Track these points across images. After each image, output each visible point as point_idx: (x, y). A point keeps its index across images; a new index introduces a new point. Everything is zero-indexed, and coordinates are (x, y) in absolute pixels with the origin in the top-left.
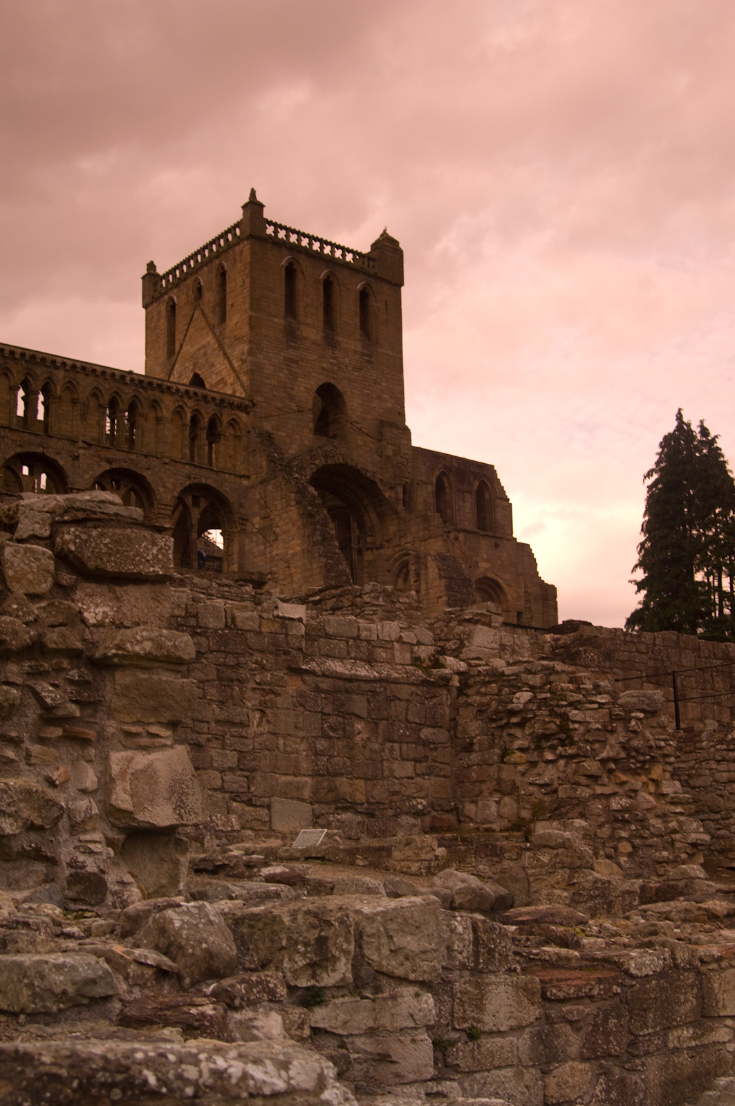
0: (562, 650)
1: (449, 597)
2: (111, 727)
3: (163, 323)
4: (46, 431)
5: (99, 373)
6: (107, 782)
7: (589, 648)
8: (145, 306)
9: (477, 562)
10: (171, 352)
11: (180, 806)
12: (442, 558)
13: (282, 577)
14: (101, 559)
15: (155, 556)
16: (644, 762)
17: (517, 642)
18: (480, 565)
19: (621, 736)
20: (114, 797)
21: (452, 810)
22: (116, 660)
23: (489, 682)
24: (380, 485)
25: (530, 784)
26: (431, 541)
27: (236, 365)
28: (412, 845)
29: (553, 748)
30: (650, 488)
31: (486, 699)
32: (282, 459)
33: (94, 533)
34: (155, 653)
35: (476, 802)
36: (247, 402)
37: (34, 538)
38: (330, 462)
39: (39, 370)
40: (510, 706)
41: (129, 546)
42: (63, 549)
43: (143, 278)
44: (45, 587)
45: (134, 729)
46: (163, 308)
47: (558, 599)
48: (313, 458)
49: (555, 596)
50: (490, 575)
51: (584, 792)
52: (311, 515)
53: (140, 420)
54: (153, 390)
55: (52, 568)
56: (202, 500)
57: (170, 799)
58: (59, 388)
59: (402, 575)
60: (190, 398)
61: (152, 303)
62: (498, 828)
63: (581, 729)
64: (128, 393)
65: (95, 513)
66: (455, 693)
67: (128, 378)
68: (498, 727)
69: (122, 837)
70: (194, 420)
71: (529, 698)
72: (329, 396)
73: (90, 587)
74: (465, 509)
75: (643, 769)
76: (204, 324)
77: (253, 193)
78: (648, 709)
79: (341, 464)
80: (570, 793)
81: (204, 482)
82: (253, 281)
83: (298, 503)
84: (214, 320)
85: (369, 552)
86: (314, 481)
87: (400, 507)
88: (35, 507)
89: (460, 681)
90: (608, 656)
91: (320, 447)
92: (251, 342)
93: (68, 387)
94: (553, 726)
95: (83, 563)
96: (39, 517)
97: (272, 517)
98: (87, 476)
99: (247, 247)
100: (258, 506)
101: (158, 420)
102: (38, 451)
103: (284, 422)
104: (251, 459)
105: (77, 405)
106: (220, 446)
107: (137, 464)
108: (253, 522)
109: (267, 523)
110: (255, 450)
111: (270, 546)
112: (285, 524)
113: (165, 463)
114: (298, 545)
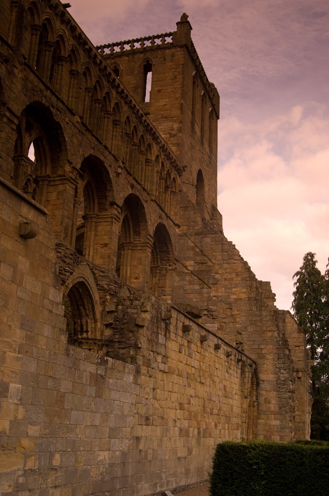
36: (182, 168)
72: (201, 179)
77: (185, 15)
81: (164, 223)
82: (184, 79)
97: (210, 264)
99: (180, 53)
100: (192, 252)
101: (147, 161)
102: (101, 159)
103: (189, 190)
104: (182, 213)
105: (118, 127)
106: (167, 196)
107: (142, 195)
108: (184, 264)
109: (203, 268)
110: (188, 207)
111: (208, 287)
112: (226, 273)
113: (152, 200)
114: (243, 292)
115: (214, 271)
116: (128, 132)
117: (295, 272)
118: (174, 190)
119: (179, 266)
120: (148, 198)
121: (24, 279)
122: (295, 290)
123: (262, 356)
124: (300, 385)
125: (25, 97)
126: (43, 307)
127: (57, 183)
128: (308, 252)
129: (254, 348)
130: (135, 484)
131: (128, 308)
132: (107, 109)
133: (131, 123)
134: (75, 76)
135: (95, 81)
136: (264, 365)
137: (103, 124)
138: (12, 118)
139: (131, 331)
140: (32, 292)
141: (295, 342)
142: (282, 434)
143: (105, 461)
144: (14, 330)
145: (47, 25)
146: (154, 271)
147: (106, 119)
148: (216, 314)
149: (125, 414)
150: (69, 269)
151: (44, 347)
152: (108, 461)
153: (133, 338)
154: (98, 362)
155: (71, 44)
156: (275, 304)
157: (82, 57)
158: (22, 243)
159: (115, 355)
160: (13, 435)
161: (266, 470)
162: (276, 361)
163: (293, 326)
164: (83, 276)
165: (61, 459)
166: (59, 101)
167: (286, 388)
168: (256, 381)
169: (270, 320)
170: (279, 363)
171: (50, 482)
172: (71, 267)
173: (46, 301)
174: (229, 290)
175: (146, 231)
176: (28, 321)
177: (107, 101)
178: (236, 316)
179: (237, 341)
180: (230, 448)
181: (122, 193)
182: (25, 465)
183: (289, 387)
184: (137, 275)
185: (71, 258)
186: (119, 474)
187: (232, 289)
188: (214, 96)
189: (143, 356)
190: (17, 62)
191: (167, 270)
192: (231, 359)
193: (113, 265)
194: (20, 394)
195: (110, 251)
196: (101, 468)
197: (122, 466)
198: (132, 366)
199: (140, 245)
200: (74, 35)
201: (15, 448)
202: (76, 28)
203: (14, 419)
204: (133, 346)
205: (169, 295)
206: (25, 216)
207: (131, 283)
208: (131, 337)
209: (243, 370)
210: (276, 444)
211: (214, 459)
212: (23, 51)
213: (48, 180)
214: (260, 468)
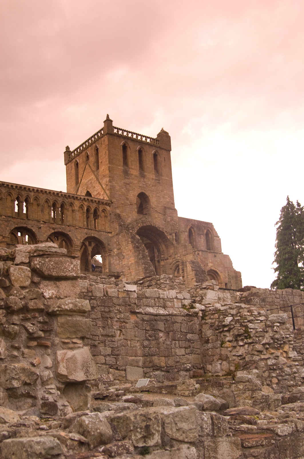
0: (244, 299)
1: (197, 278)
2: (57, 340)
3: (73, 171)
4: (27, 217)
5: (48, 193)
6: (56, 364)
7: (256, 297)
8: (66, 164)
9: (207, 263)
10: (77, 183)
11: (87, 372)
12: (193, 262)
13: (127, 274)
14: (50, 271)
15: (72, 269)
16: (281, 344)
17: (225, 296)
18: (209, 264)
19: (271, 334)
20: (59, 369)
21: (202, 368)
22: (58, 312)
23: (214, 314)
24: (165, 233)
25: (234, 355)
26: (188, 255)
27: (104, 187)
28: (185, 384)
29: (242, 340)
30: (278, 229)
31: (213, 321)
32: (125, 225)
33: (47, 260)
34: (74, 309)
35: (211, 364)
36: (109, 202)
37: (22, 263)
38: (144, 225)
39: (23, 193)
40: (223, 323)
41: (61, 265)
42: (34, 267)
43: (65, 153)
44: (28, 283)
45: (66, 341)
46: (73, 165)
47: (242, 277)
48: (138, 223)
49: (241, 276)
50: (213, 268)
51: (256, 358)
52: (138, 247)
53: (65, 211)
54: (70, 198)
55: (30, 275)
56: (92, 243)
57: (82, 369)
58: (32, 200)
59: (177, 270)
60: (86, 201)
61: (68, 163)
62: (221, 375)
63: (254, 331)
64: (60, 200)
65: (47, 252)
66: (200, 319)
67: (60, 194)
68: (219, 332)
69: (63, 386)
70: (88, 210)
71: (231, 319)
72: (143, 198)
73: (46, 283)
74: (201, 242)
75: (280, 347)
76: (90, 170)
77: (108, 116)
78: (281, 321)
79: (149, 226)
80: (251, 359)
81: (93, 235)
82: (109, 152)
83: (132, 242)
84: (94, 169)
85: (163, 261)
86: (138, 233)
87: (174, 242)
88: (22, 250)
89: (202, 314)
90: (263, 300)
91: (140, 219)
92: (109, 177)
93: (35, 199)
94: (242, 331)
95: (43, 273)
96: (24, 254)
97: (122, 249)
98: (44, 235)
100: (116, 244)
103: (125, 209)
104: (112, 225)
105: (40, 206)
106: (99, 220)
107: (66, 229)
108: (114, 251)
109: (120, 251)
111: (121, 261)
112: (127, 251)
115: (123, 252)
120: (72, 228)
132: (29, 202)
133: (50, 200)
134: (1, 200)
135: (16, 196)
147: (30, 206)
175: (74, 244)
187: (129, 259)
191: (106, 256)
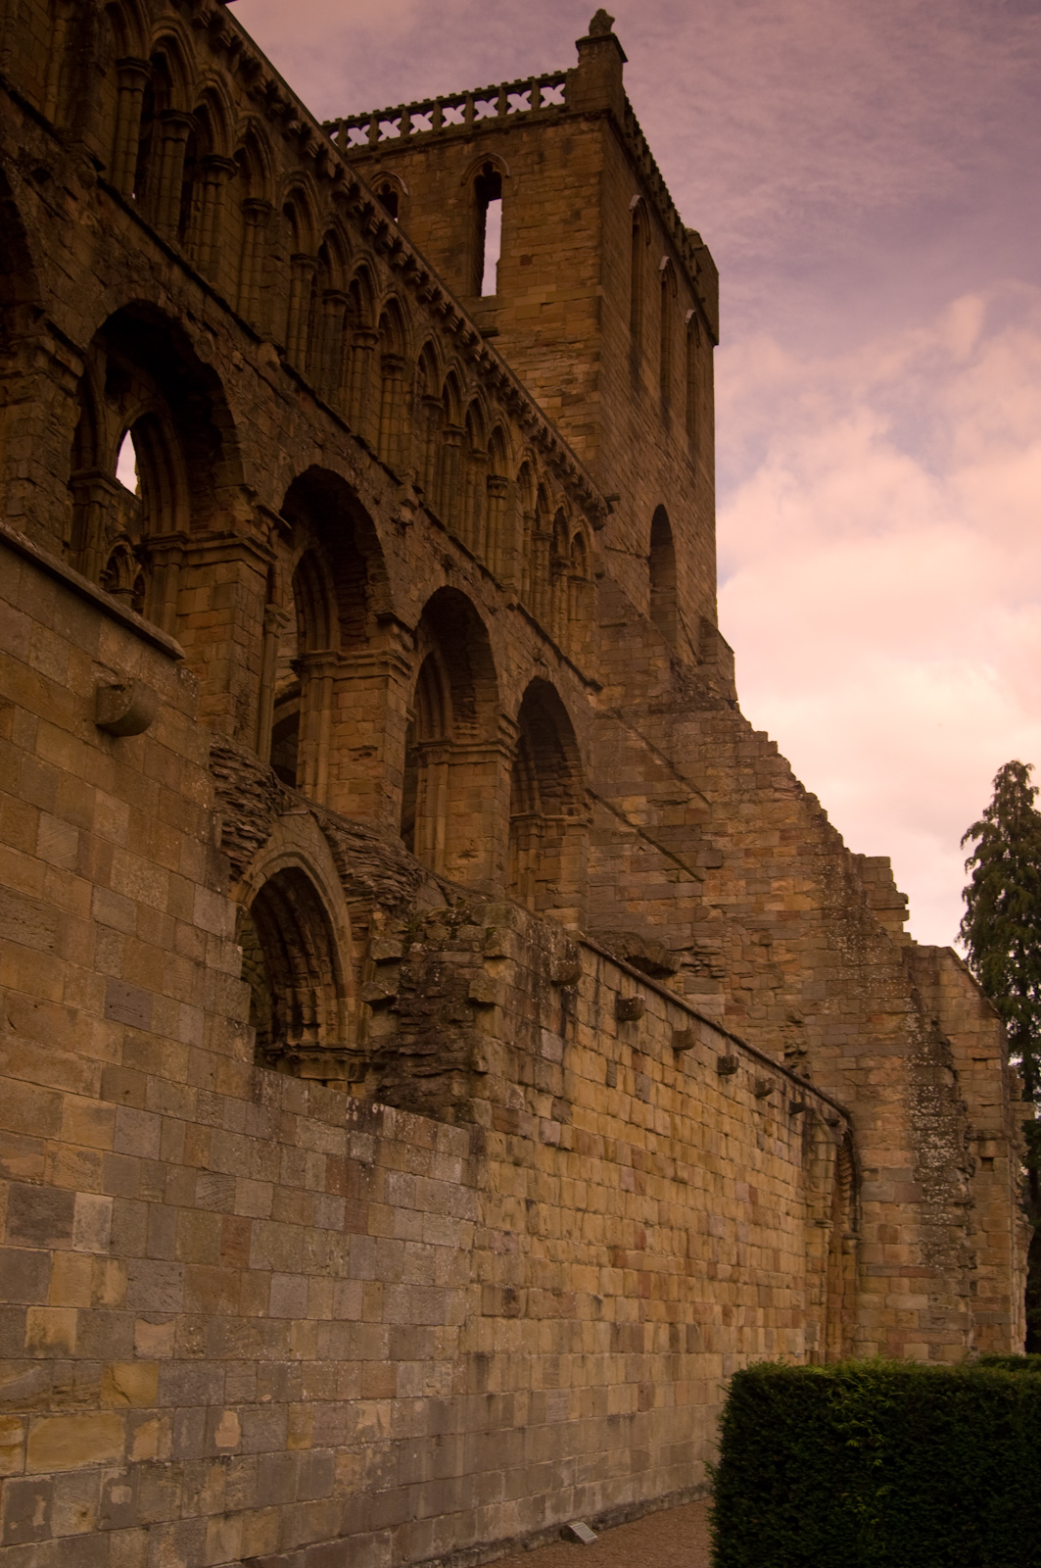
36: (603, 502)
58: (378, 309)
72: (663, 535)
77: (603, 17)
81: (551, 678)
82: (605, 219)
92: (599, 357)
93: (384, 315)
99: (590, 136)
100: (641, 769)
101: (494, 483)
102: (348, 479)
103: (626, 572)
104: (605, 645)
105: (398, 376)
106: (558, 593)
107: (479, 590)
108: (617, 807)
109: (677, 817)
110: (624, 625)
111: (693, 879)
112: (750, 832)
113: (510, 607)
114: (804, 893)
115: (711, 828)
116: (430, 391)
117: (969, 824)
118: (579, 572)
119: (599, 814)
120: (499, 601)
121: (115, 862)
122: (968, 881)
123: (868, 1094)
124: (990, 1182)
125: (103, 289)
126: (175, 949)
127: (209, 558)
128: (1009, 762)
129: (842, 1067)
130: (475, 1502)
131: (441, 949)
132: (363, 319)
133: (440, 364)
134: (260, 217)
135: (323, 233)
136: (874, 1120)
137: (350, 369)
138: (63, 356)
139: (454, 1022)
140: (139, 905)
141: (970, 1047)
142: (936, 1339)
143: (381, 1433)
144: (87, 1025)
145: (168, 61)
146: (521, 832)
147: (359, 352)
148: (719, 963)
149: (439, 1282)
150: (252, 829)
151: (182, 1078)
152: (388, 1433)
153: (461, 1043)
154: (351, 1119)
155: (244, 119)
156: (907, 927)
157: (281, 159)
158: (103, 749)
159: (404, 1098)
160: (89, 1356)
161: (890, 1451)
162: (913, 1108)
163: (965, 997)
164: (298, 850)
165: (242, 1426)
166: (209, 300)
167: (945, 1191)
168: (850, 1171)
169: (891, 978)
170: (923, 1114)
171: (208, 1499)
172: (259, 822)
173: (184, 933)
174: (759, 887)
175: (494, 704)
176: (128, 995)
177: (362, 297)
178: (782, 968)
179: (787, 1047)
180: (772, 1386)
181: (416, 586)
182: (129, 1449)
183: (955, 1189)
184: (467, 845)
185: (258, 796)
186: (425, 1471)
187: (769, 884)
188: (699, 270)
189: (494, 1100)
190: (75, 177)
191: (563, 826)
192: (769, 1104)
193: (392, 814)
194: (108, 1225)
195: (381, 770)
196: (369, 1452)
197: (434, 1447)
198: (459, 1130)
199: (475, 749)
200: (251, 89)
201: (97, 1396)
202: (258, 66)
203: (92, 1304)
204: (461, 1067)
205: (572, 906)
206: (111, 665)
207: (449, 869)
208: (454, 1041)
209: (809, 1139)
210: (918, 1371)
211: (723, 1418)
212: (93, 143)
213: (179, 550)
214: (869, 1448)
